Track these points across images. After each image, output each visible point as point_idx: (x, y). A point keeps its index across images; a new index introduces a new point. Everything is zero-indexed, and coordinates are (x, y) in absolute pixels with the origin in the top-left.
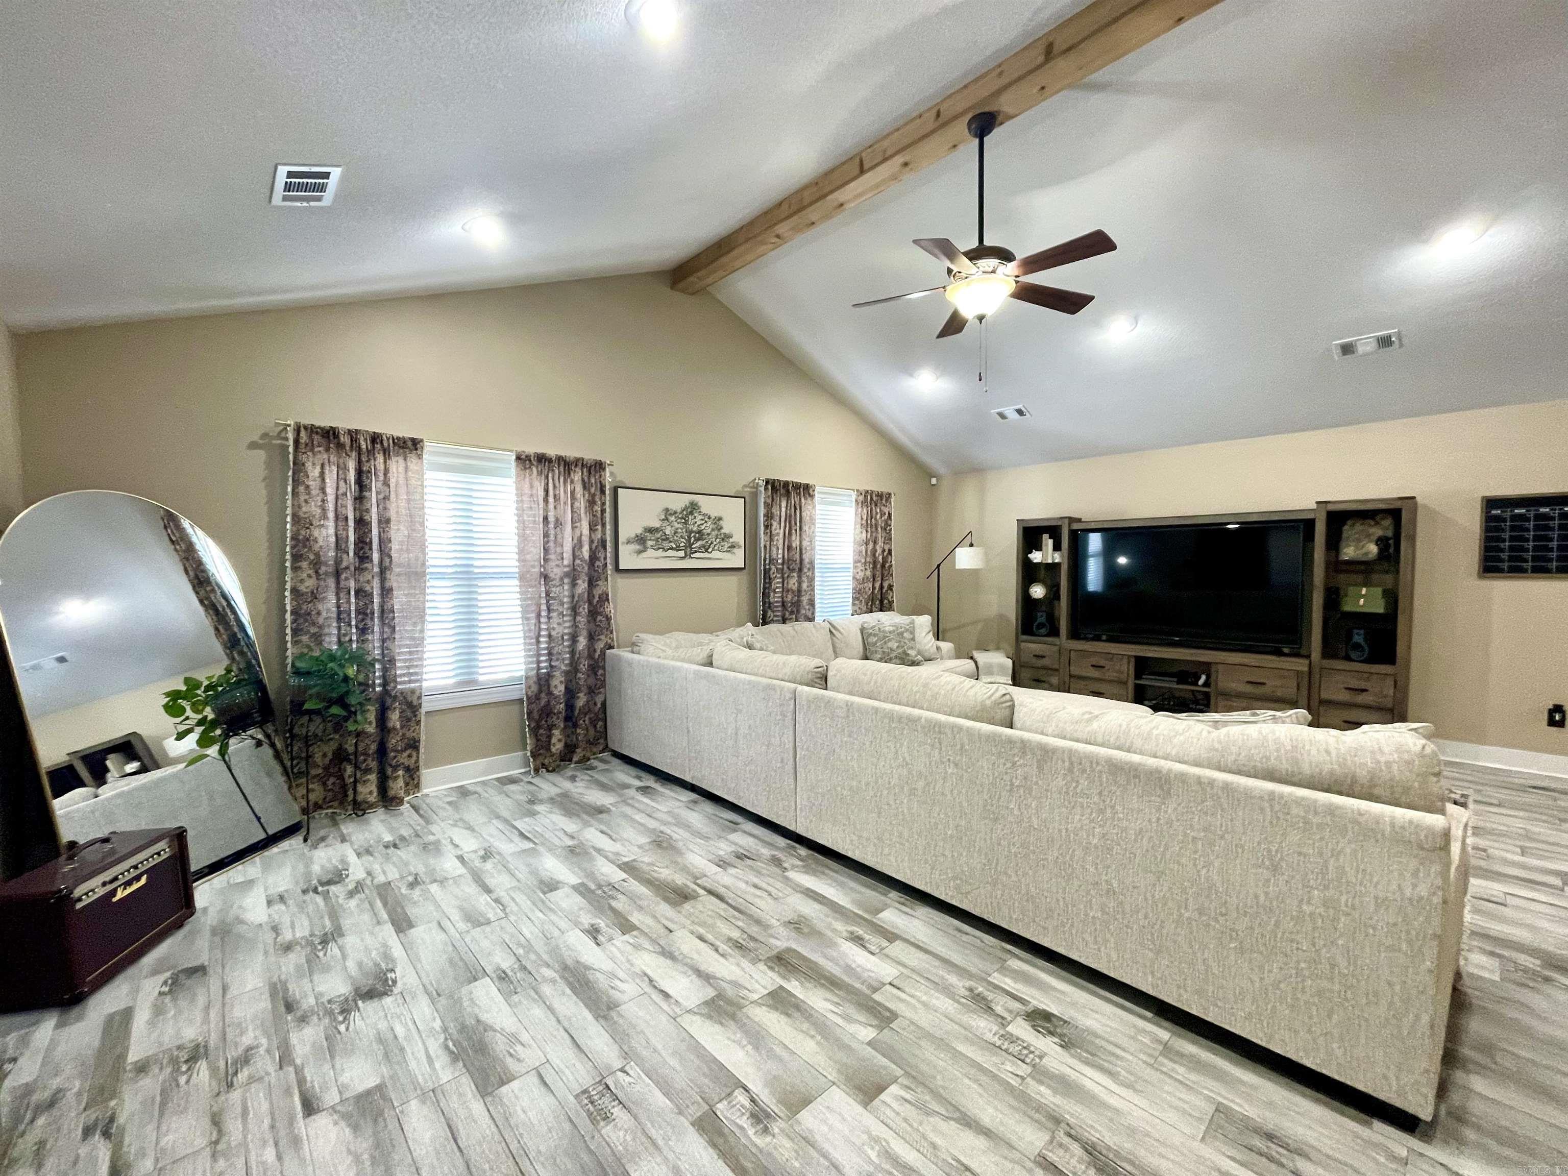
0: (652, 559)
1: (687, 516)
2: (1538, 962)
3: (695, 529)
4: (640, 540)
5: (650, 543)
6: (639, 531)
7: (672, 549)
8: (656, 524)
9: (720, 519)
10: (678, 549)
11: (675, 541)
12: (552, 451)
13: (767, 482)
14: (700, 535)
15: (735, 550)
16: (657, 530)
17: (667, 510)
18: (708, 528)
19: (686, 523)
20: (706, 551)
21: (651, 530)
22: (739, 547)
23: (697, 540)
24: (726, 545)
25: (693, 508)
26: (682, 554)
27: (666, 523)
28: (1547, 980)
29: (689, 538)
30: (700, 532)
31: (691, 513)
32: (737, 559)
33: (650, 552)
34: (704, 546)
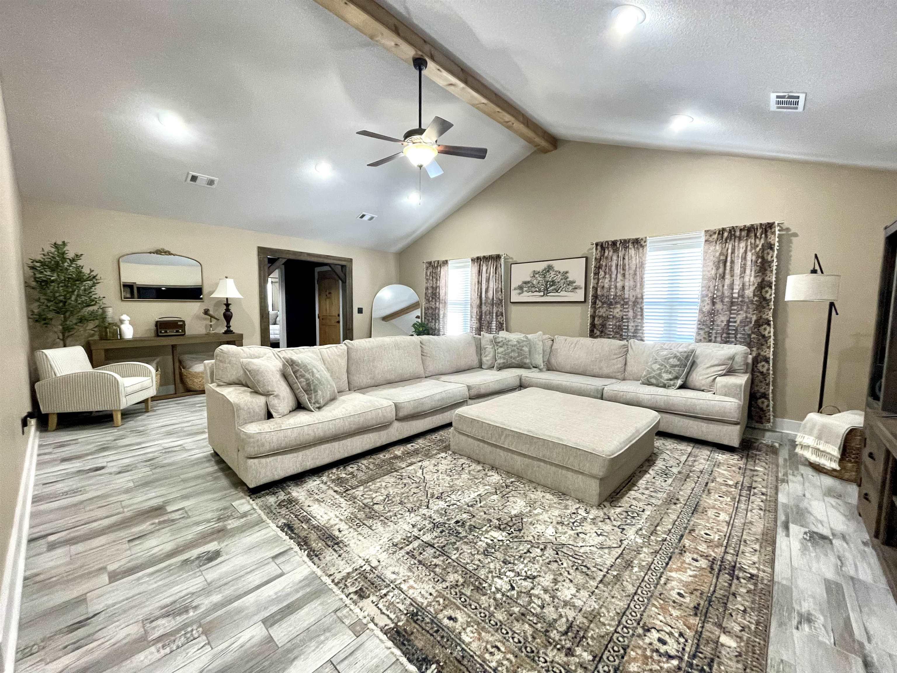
0: (526, 297)
1: (546, 273)
2: (229, 527)
3: (550, 280)
4: (521, 288)
5: (525, 289)
6: (520, 283)
7: (536, 291)
8: (528, 279)
9: (567, 272)
10: (540, 291)
11: (538, 287)
12: (481, 255)
13: (597, 245)
14: (553, 283)
15: (577, 290)
16: (529, 282)
17: (534, 271)
18: (558, 278)
19: (545, 277)
20: (557, 292)
21: (526, 283)
22: (581, 288)
23: (551, 286)
24: (571, 288)
25: (549, 268)
26: (542, 294)
27: (534, 278)
28: (219, 519)
29: (547, 285)
30: (553, 281)
31: (548, 271)
32: (579, 296)
33: (525, 294)
34: (555, 289)
